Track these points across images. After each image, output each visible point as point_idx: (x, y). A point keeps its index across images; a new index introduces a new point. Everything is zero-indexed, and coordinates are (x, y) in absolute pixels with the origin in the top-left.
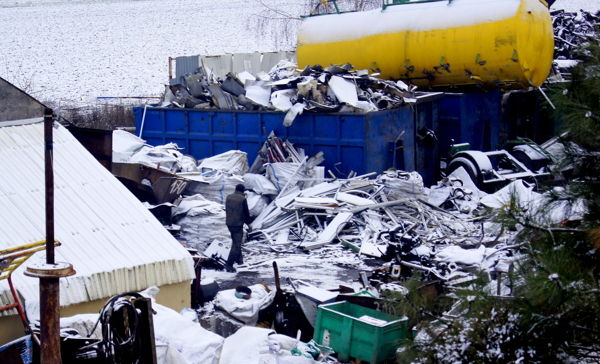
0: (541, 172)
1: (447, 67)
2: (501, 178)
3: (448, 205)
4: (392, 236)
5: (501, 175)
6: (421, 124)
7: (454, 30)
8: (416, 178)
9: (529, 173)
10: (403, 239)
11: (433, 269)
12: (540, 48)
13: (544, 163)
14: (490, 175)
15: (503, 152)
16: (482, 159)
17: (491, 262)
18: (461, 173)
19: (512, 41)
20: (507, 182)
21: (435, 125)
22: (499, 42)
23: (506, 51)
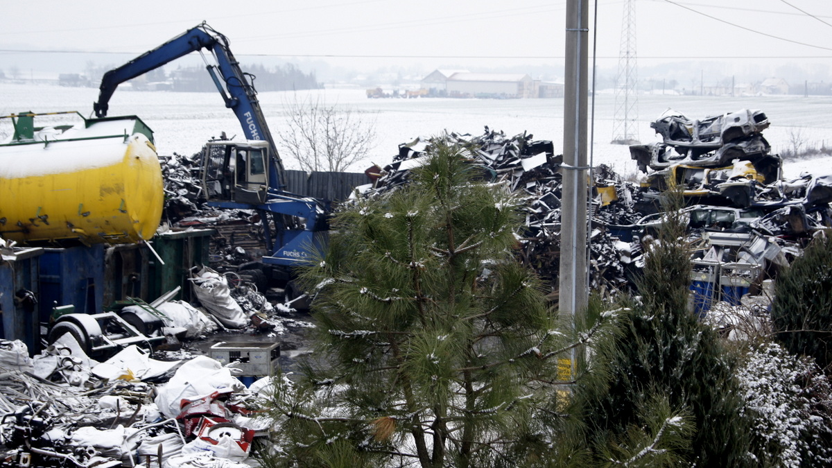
0: (154, 336)
1: (44, 219)
2: (112, 344)
3: (56, 377)
4: (20, 419)
5: (112, 341)
6: (19, 285)
7: (53, 177)
8: (19, 347)
9: (141, 337)
10: (32, 422)
11: (70, 456)
12: (149, 197)
13: (158, 325)
14: (99, 341)
15: (111, 314)
16: (90, 323)
17: (133, 443)
18: (68, 340)
19: (119, 189)
20: (119, 348)
21: (34, 285)
22: (105, 190)
23: (113, 199)
